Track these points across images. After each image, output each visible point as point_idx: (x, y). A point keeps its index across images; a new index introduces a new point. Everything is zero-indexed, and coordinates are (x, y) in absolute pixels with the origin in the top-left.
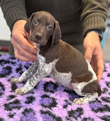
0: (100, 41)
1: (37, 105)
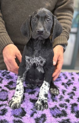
0: (64, 52)
1: (10, 116)
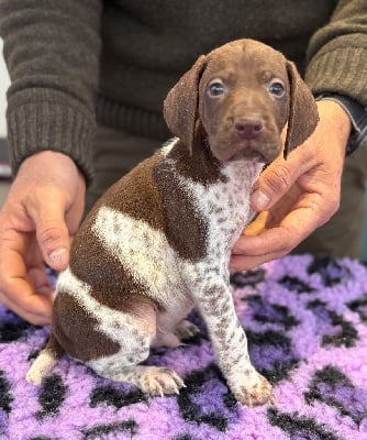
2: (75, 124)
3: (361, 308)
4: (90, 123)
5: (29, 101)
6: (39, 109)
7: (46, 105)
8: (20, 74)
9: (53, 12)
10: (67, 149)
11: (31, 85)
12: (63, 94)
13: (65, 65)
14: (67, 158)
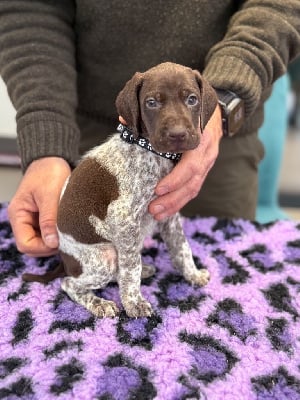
2: (64, 134)
3: (250, 256)
4: (75, 131)
5: (30, 122)
6: (37, 127)
7: (41, 123)
8: (21, 104)
9: (38, 57)
10: (60, 152)
11: (29, 111)
12: (54, 114)
13: (51, 92)
14: (61, 159)
